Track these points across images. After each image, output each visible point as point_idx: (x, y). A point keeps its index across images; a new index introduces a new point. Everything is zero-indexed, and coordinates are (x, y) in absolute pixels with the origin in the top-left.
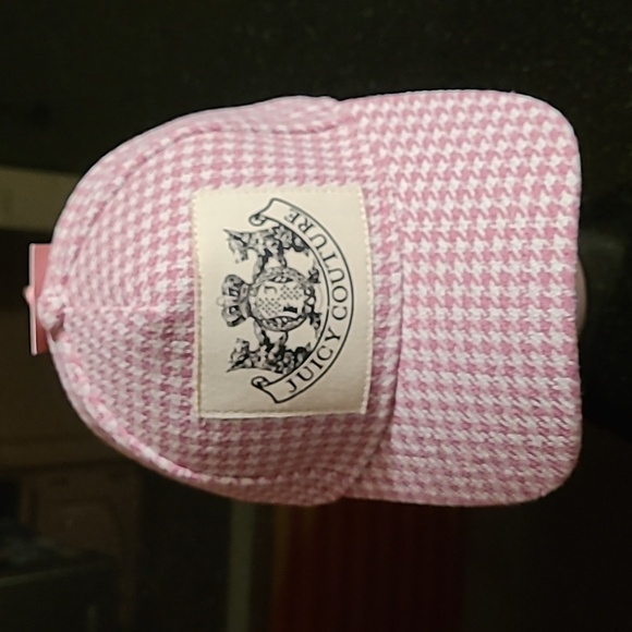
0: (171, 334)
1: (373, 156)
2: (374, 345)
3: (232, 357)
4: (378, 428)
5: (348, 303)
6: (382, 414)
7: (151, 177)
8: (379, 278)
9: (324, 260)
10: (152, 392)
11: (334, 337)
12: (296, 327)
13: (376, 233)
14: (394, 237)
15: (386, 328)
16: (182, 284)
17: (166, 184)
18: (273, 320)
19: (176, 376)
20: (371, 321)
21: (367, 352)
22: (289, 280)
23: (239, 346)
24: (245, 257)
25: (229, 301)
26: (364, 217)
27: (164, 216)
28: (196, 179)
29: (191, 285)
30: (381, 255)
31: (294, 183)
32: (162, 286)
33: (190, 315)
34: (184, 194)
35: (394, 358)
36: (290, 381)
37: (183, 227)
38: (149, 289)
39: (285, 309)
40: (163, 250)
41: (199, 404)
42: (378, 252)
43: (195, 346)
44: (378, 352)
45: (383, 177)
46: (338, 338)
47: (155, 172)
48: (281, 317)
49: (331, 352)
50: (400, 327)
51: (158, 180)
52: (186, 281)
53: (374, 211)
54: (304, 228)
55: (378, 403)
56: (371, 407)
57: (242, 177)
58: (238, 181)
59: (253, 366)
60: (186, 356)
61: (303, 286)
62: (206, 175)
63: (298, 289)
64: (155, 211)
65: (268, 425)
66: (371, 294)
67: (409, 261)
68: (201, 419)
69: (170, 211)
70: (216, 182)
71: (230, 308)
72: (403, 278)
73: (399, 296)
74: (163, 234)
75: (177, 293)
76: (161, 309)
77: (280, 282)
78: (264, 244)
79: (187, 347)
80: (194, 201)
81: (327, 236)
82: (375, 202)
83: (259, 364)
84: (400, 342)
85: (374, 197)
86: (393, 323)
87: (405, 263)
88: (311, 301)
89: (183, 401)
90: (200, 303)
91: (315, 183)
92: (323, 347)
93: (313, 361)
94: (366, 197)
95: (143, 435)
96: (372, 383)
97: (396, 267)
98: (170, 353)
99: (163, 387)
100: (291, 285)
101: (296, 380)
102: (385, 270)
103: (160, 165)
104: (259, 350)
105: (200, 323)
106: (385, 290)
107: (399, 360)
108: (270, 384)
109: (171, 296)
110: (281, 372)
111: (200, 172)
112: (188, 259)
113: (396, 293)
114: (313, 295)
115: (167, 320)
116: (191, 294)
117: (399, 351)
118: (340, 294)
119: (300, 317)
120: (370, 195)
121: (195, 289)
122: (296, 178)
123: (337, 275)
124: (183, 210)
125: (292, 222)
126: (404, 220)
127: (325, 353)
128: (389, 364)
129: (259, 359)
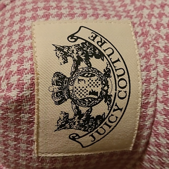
0: (20, 109)
1: (133, 5)
2: (141, 113)
3: (58, 123)
4: (137, 156)
5: (127, 89)
6: (141, 150)
7: (8, 15)
8: (144, 73)
9: (113, 63)
10: (9, 141)
11: (119, 109)
12: (97, 104)
13: (142, 47)
14: (151, 50)
15: (148, 103)
16: (27, 78)
17: (17, 18)
18: (83, 100)
19: (23, 133)
20: (140, 99)
21: (136, 117)
22: (93, 75)
23: (62, 116)
24: (66, 62)
25: (56, 88)
26: (134, 38)
27: (16, 37)
28: (34, 15)
29: (32, 79)
30: (145, 60)
31: (93, 18)
32: (14, 79)
33: (31, 98)
34: (27, 23)
35: (151, 120)
36: (92, 135)
37: (27, 43)
38: (6, 81)
39: (90, 93)
40: (15, 57)
41: (37, 149)
42: (143, 58)
43: (35, 116)
44: (143, 117)
45: (141, 16)
46: (121, 110)
47: (10, 12)
48: (87, 98)
49: (117, 117)
50: (156, 102)
51: (12, 17)
52: (30, 76)
53: (139, 34)
54: (100, 44)
55: (139, 144)
56: (136, 146)
57: (62, 14)
58: (60, 16)
59: (70, 128)
60: (30, 122)
61: (101, 79)
62: (41, 13)
63: (98, 81)
64: (10, 34)
65: (78, 159)
66: (140, 83)
67: (161, 64)
68: (39, 157)
69: (19, 33)
70: (47, 17)
71: (57, 93)
72: (158, 74)
73: (155, 84)
74: (15, 47)
75: (23, 84)
76: (14, 94)
77: (87, 77)
78: (77, 53)
79: (30, 117)
80: (34, 27)
81: (114, 49)
82: (139, 29)
83: (75, 127)
84: (155, 111)
85: (138, 27)
86: (152, 100)
87: (159, 65)
88: (106, 88)
89: (28, 147)
90: (38, 90)
91: (104, 18)
92: (112, 115)
93: (106, 124)
94: (134, 26)
95: (5, 163)
96: (138, 133)
97: (153, 67)
98: (19, 120)
99: (16, 139)
100: (94, 78)
101: (96, 135)
102: (148, 69)
103: (13, 8)
104: (74, 118)
105: (38, 103)
106: (147, 81)
107: (154, 121)
108: (80, 137)
109: (20, 86)
110: (87, 131)
111: (37, 11)
112: (30, 62)
113: (154, 82)
114: (107, 84)
115: (17, 101)
116: (33, 84)
117: (154, 116)
118: (122, 83)
119: (99, 97)
120: (136, 25)
121: (35, 81)
122: (93, 15)
123: (120, 72)
124: (27, 33)
125: (93, 40)
126: (156, 39)
127: (113, 119)
128: (148, 123)
129: (74, 124)
